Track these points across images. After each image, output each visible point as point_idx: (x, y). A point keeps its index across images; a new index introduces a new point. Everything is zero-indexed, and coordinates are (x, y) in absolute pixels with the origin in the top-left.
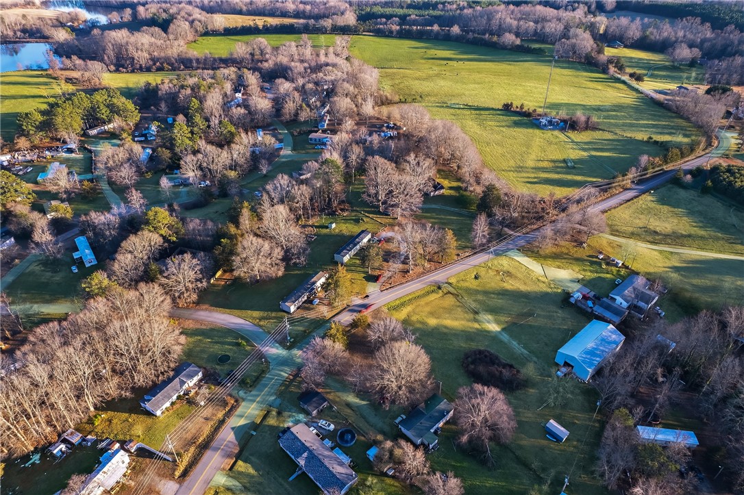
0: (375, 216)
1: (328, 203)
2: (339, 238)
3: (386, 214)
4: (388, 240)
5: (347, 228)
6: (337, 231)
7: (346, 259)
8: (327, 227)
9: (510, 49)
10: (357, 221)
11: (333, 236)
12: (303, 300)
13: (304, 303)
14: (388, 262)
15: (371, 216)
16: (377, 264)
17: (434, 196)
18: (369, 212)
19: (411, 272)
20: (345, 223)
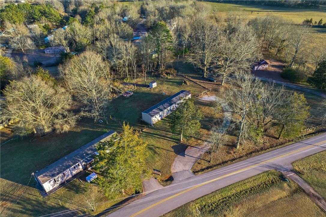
0: (199, 81)
1: (157, 68)
2: (157, 97)
3: (210, 80)
4: (211, 104)
5: (166, 89)
6: (157, 90)
7: (156, 119)
8: (148, 86)
9: (293, 7)
10: (179, 84)
11: (152, 94)
12: (74, 172)
13: (74, 176)
14: (209, 129)
15: (194, 80)
16: (191, 131)
17: (257, 70)
18: (192, 77)
19: (238, 147)
20: (168, 84)
